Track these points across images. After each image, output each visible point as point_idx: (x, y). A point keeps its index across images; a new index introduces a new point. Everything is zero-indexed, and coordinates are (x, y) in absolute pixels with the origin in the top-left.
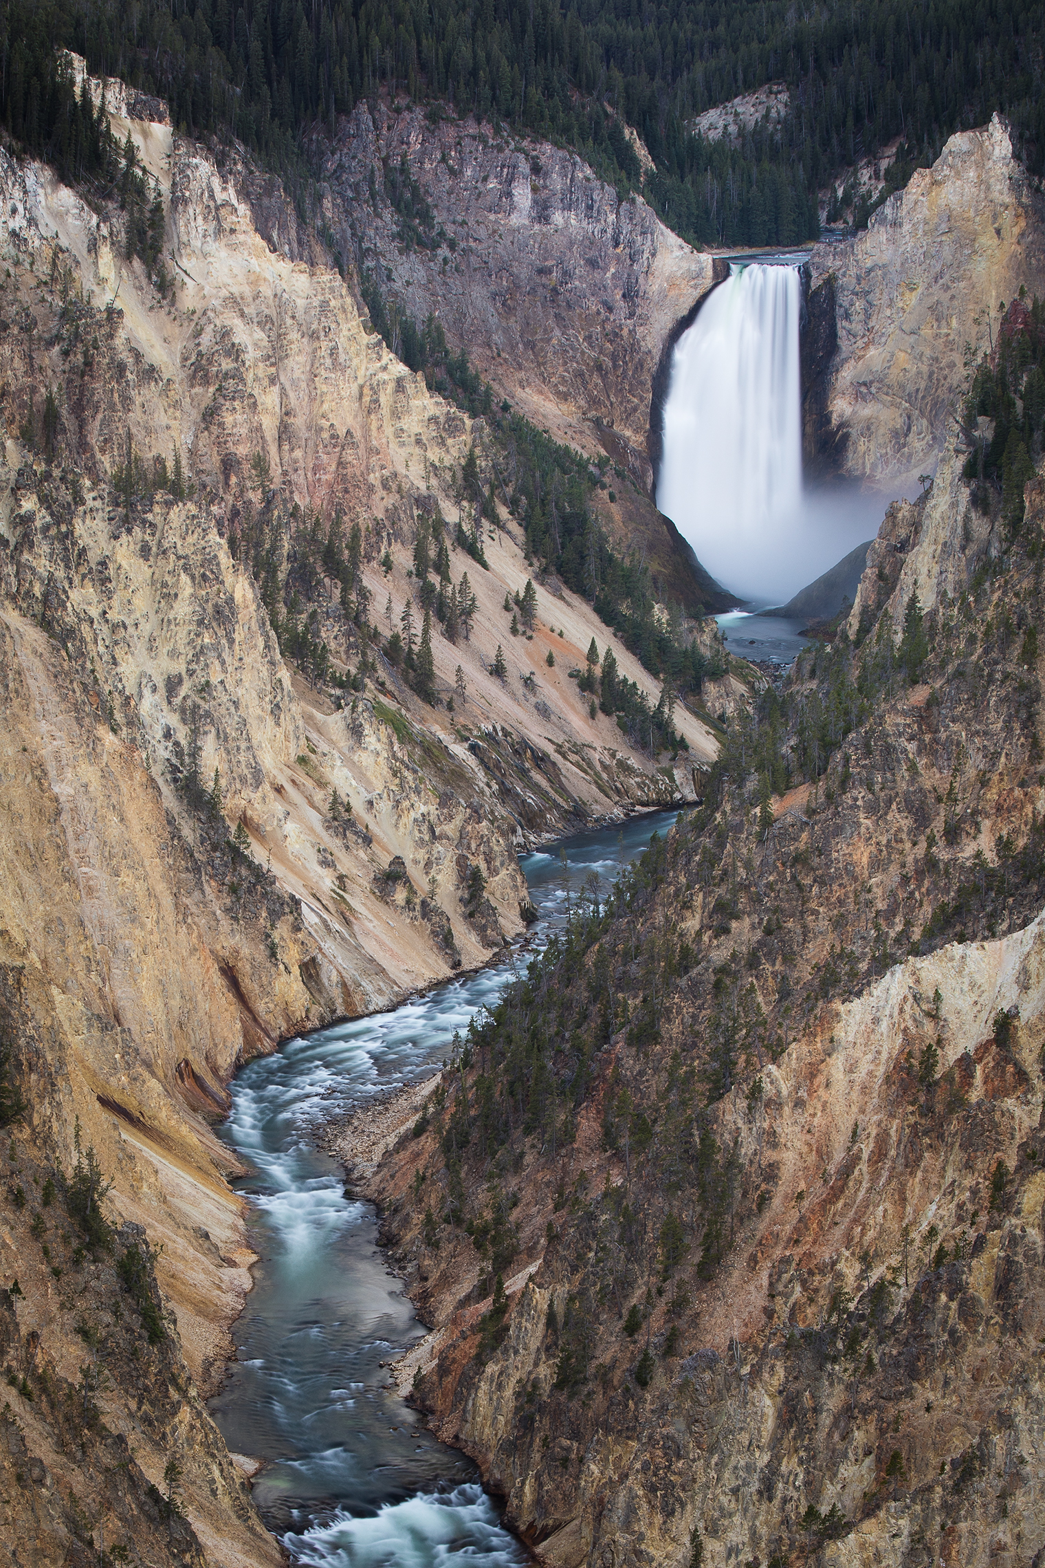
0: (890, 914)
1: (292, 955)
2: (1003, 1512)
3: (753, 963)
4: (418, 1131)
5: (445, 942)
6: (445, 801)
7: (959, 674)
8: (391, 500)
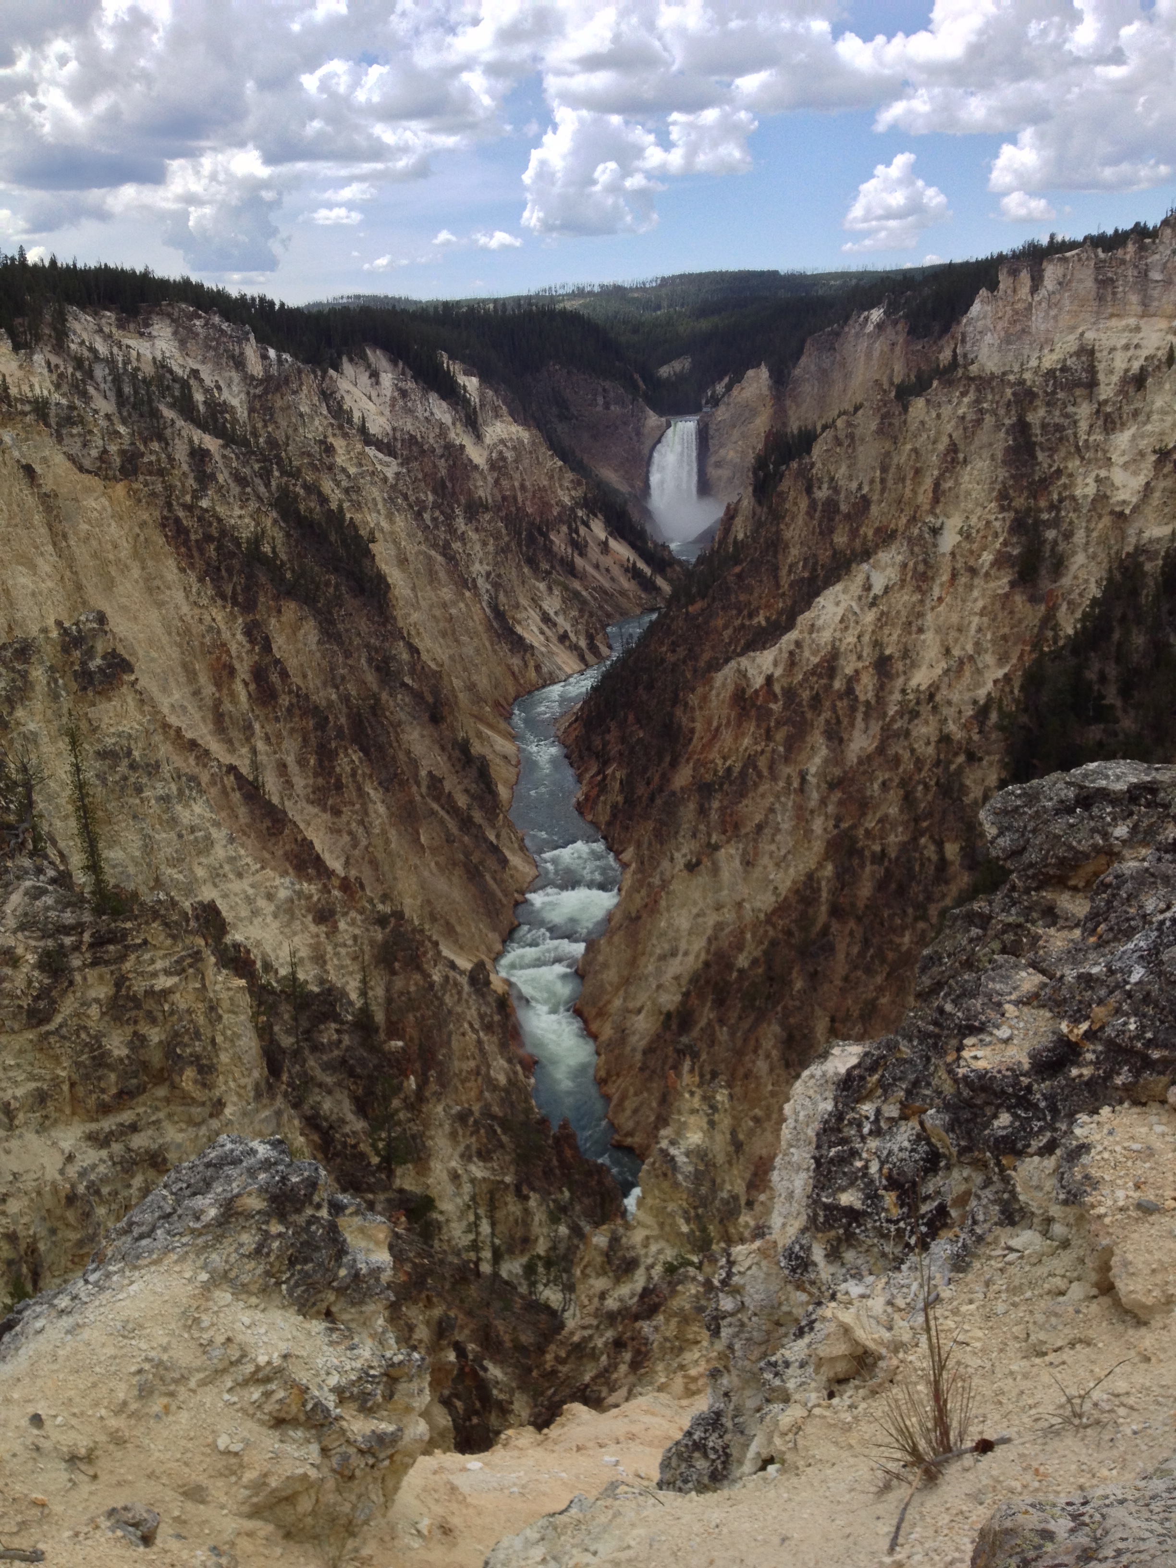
0: (730, 644)
1: (532, 664)
2: (773, 841)
3: (684, 662)
4: (576, 720)
5: (582, 658)
6: (581, 611)
7: (752, 561)
8: (559, 509)
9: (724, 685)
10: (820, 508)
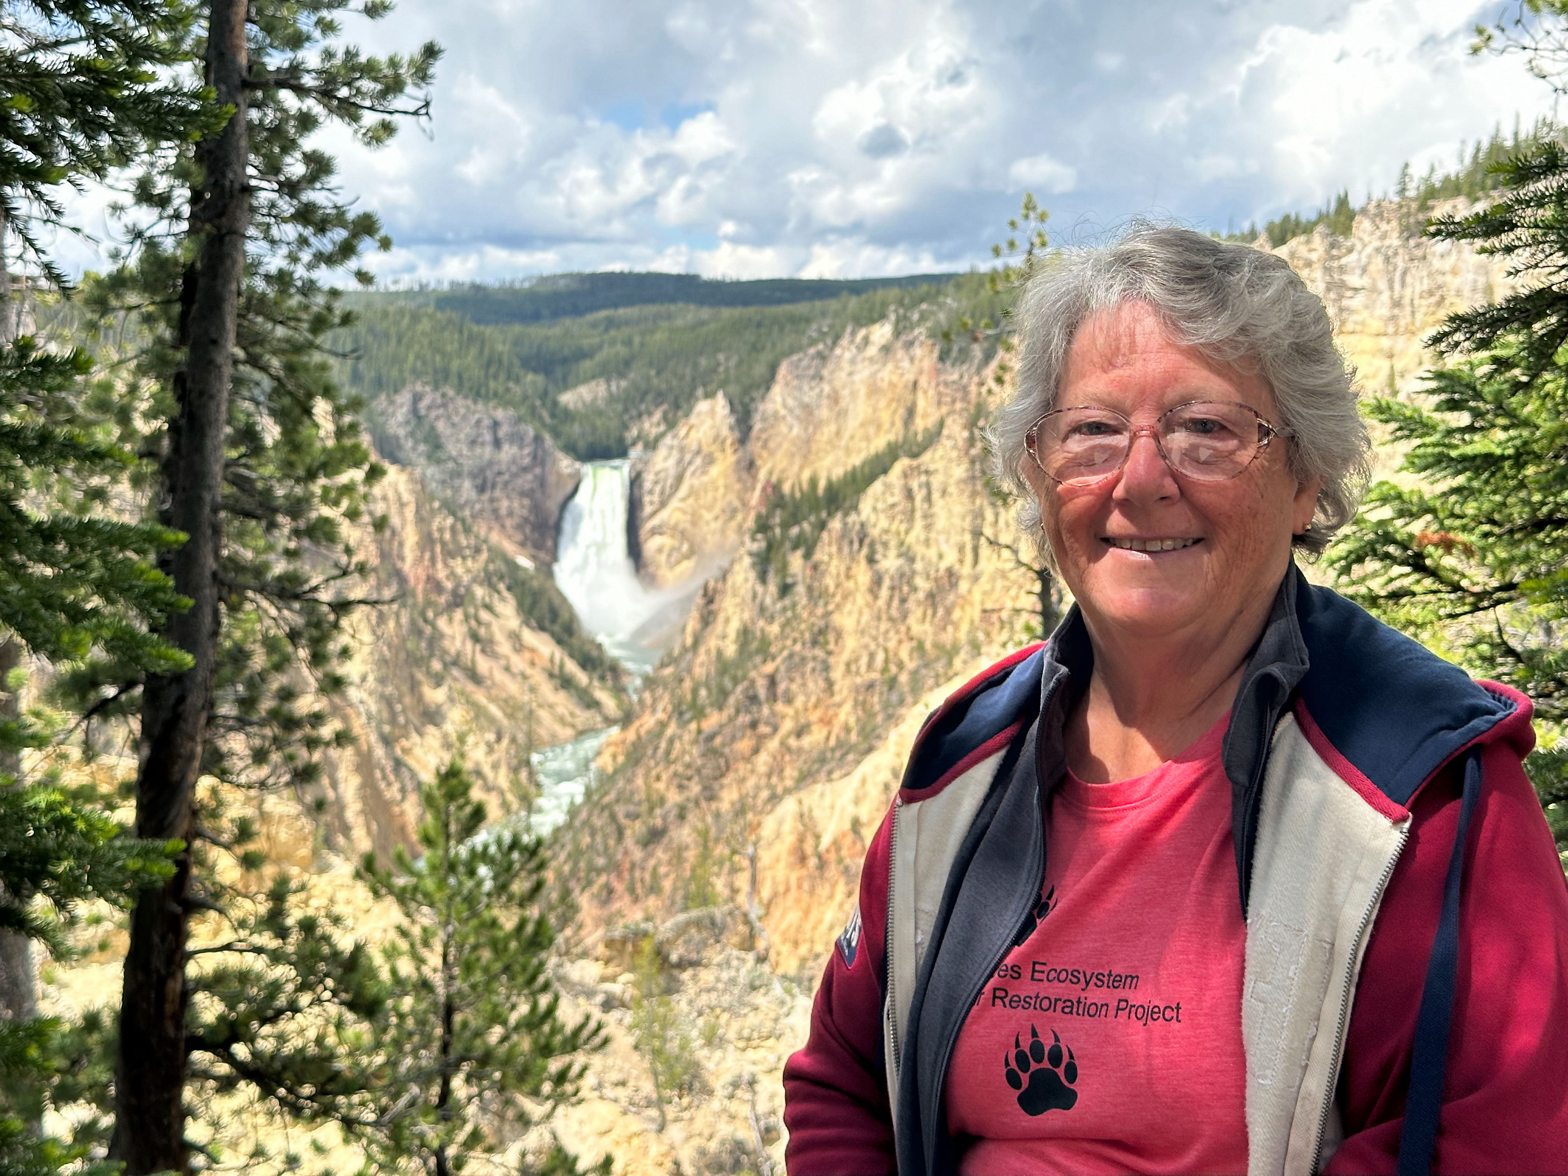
8: (450, 585)
9: (778, 835)
10: (887, 583)
